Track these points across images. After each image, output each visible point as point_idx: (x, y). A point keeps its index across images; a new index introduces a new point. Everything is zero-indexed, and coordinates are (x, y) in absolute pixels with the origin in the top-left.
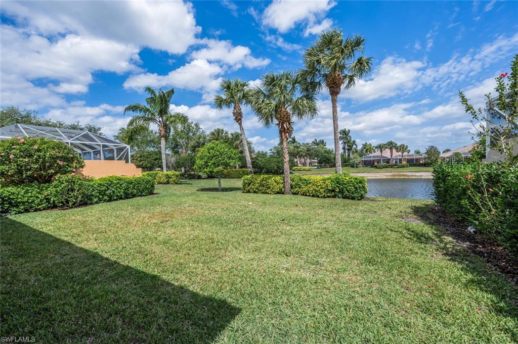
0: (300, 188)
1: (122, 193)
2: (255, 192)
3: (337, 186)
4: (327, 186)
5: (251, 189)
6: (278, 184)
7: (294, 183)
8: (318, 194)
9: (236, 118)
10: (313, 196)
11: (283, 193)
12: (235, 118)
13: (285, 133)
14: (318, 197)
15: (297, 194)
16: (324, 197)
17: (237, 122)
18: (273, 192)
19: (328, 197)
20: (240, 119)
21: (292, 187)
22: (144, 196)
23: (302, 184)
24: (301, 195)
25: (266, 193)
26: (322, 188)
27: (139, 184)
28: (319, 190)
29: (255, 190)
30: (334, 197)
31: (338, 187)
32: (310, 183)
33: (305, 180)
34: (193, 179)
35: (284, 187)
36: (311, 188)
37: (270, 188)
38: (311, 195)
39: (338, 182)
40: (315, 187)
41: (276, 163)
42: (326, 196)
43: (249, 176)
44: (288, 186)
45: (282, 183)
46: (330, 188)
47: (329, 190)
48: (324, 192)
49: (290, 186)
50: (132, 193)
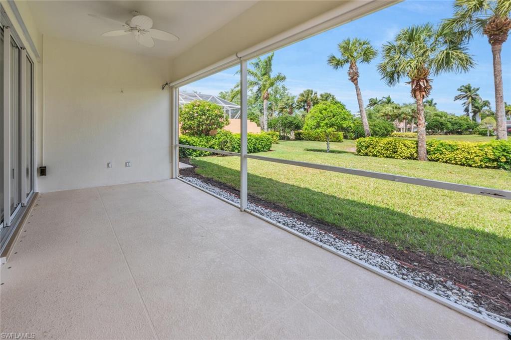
0: (441, 154)
1: (252, 148)
2: (375, 156)
3: (503, 155)
4: (486, 154)
5: (370, 152)
6: (408, 148)
7: (432, 149)
8: (470, 163)
9: (352, 78)
10: (462, 165)
11: (415, 159)
12: (350, 78)
13: (420, 92)
14: (471, 166)
15: (437, 161)
16: (481, 167)
17: (353, 82)
18: (402, 157)
19: (487, 167)
20: (357, 79)
21: (428, 152)
22: (265, 151)
23: (445, 150)
24: (443, 162)
25: (391, 157)
26: (477, 156)
27: (262, 140)
28: (473, 158)
29: (375, 153)
30: (498, 167)
31: (505, 156)
32: (457, 149)
33: (450, 145)
34: (283, 140)
35: (417, 152)
36: (460, 156)
37: (397, 152)
38: (459, 163)
39: (504, 150)
40: (466, 155)
41: (372, 127)
42: (484, 166)
43: (367, 139)
44: (423, 152)
45: (414, 148)
46: (492, 157)
47: (490, 159)
48: (481, 161)
49: (426, 152)
50: (258, 148)
